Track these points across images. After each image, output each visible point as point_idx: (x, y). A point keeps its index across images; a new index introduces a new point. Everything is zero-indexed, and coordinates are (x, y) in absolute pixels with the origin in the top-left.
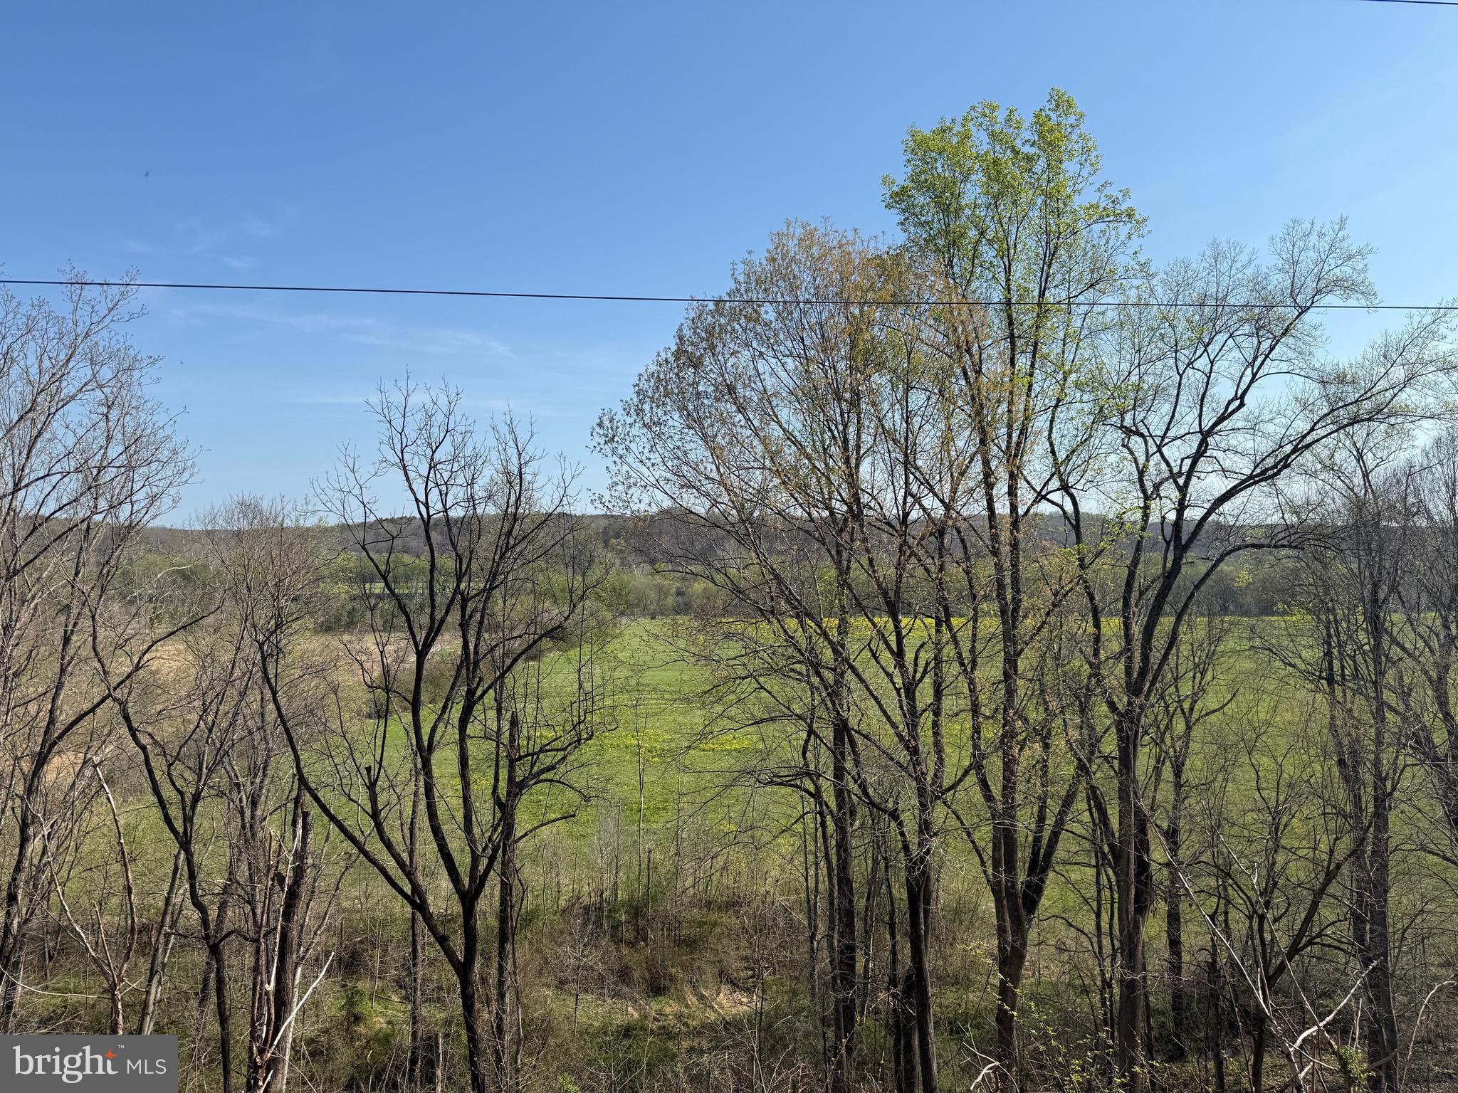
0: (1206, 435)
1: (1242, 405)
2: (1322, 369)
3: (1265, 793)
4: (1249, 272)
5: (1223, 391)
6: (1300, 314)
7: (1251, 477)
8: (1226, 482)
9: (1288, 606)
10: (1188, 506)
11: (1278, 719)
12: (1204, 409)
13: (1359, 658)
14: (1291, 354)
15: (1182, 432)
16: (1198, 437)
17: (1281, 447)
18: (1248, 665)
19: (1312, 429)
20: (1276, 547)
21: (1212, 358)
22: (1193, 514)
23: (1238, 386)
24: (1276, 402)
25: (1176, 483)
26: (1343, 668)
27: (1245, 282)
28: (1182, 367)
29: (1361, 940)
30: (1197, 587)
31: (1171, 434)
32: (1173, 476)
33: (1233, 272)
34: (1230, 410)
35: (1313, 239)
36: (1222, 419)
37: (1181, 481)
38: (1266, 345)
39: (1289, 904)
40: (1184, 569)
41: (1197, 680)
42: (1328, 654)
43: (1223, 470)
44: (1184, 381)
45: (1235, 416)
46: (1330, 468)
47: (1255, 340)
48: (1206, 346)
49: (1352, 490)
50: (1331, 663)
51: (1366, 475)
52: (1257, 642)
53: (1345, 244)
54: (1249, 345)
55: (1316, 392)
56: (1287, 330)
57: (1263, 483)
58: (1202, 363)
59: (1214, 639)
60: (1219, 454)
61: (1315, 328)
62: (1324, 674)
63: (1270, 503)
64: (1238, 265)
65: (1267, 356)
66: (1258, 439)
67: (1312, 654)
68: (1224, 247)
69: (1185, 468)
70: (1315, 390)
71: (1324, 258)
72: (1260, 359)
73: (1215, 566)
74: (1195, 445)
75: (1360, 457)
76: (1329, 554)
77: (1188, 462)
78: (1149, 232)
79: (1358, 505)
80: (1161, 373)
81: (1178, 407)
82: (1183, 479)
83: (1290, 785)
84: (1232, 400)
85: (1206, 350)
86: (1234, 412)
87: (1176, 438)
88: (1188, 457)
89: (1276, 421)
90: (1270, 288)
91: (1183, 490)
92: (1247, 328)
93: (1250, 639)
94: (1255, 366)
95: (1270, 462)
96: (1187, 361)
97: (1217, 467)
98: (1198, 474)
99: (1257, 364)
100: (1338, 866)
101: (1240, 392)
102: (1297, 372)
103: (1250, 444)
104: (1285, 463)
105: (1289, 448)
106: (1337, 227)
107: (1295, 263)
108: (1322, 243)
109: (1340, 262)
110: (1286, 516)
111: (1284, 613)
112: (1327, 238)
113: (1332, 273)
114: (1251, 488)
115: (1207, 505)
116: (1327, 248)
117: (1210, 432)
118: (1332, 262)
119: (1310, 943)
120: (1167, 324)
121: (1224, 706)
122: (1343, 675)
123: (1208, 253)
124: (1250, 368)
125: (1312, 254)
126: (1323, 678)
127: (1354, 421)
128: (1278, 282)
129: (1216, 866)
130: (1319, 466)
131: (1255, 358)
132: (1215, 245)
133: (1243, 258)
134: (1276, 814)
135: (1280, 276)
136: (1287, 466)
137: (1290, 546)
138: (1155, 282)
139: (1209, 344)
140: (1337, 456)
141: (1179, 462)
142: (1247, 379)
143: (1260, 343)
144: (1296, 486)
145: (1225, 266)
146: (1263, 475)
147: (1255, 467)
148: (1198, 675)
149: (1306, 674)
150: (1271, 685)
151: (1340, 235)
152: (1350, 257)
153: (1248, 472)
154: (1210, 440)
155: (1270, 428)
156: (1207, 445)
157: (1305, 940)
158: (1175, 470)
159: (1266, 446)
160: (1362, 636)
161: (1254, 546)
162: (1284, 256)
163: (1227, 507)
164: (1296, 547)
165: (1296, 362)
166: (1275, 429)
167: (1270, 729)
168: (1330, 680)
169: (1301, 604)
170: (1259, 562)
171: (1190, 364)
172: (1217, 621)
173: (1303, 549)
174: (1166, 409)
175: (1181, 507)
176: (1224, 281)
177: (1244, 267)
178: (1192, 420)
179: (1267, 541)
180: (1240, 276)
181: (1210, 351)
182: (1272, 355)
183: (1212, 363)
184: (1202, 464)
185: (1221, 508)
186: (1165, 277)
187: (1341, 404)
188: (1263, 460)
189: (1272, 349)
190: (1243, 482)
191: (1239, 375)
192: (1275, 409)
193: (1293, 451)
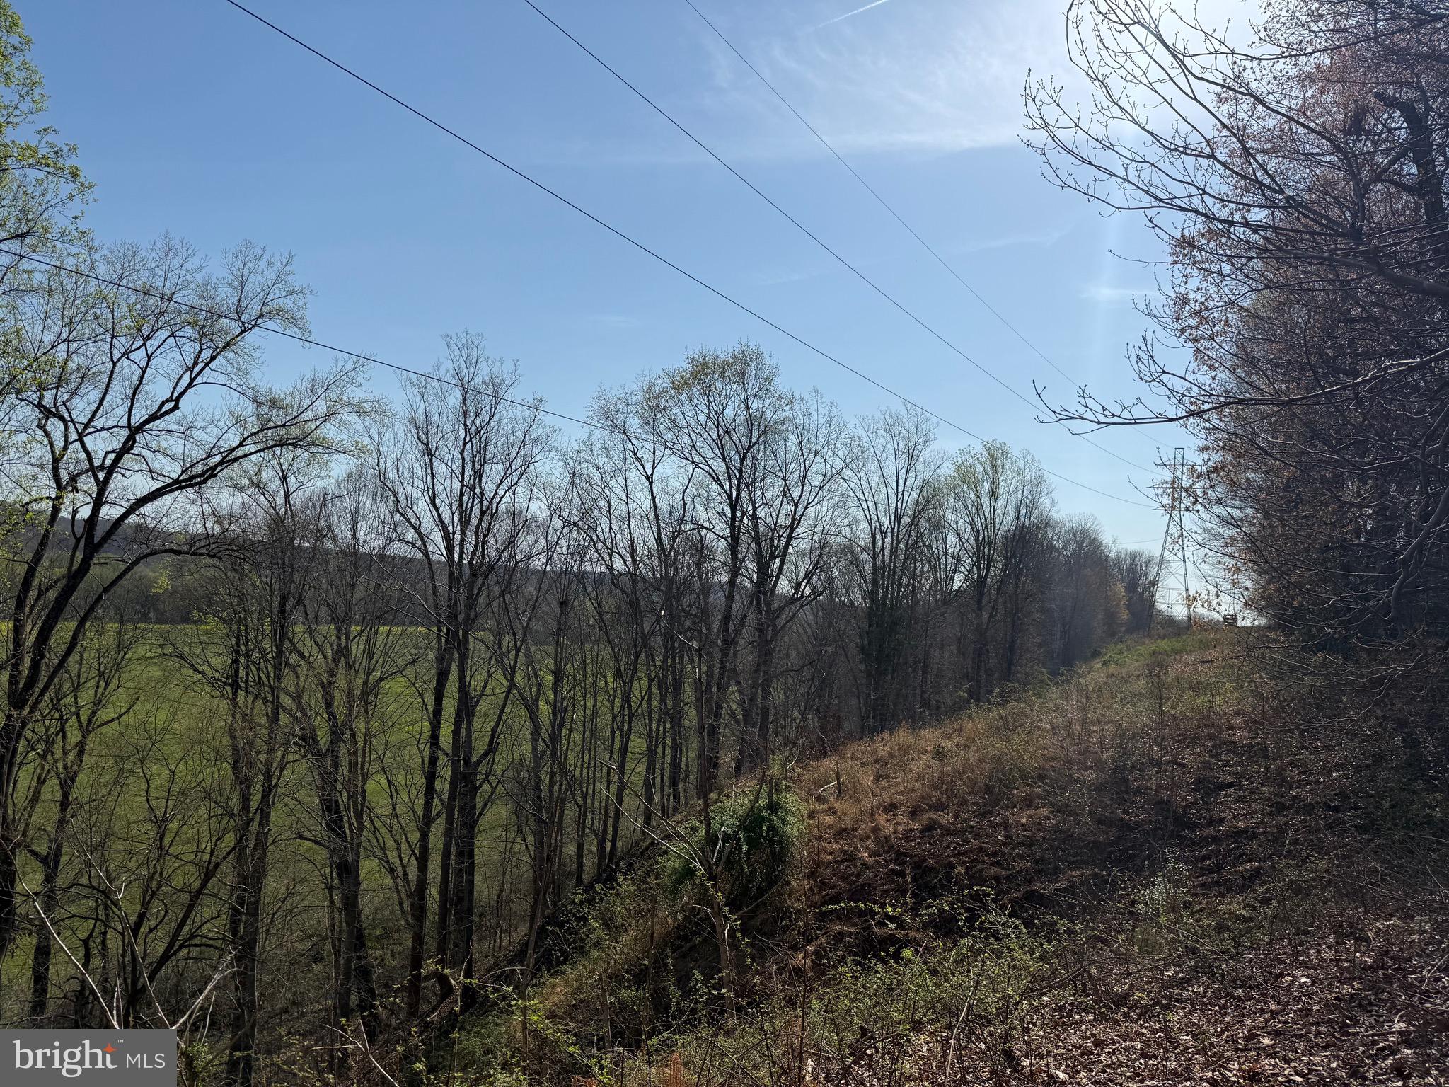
0: (134, 431)
1: (176, 407)
2: (256, 389)
3: (154, 804)
4: (200, 277)
5: (158, 390)
6: (242, 332)
7: (177, 481)
8: (151, 482)
9: (204, 615)
10: (106, 502)
11: (176, 726)
12: (136, 404)
13: (262, 665)
14: (229, 369)
15: (110, 424)
16: (125, 433)
17: (210, 456)
18: (155, 672)
19: (241, 445)
20: (194, 554)
21: (149, 353)
22: (110, 512)
23: (175, 388)
24: (210, 411)
25: (95, 477)
26: (247, 675)
27: (193, 285)
28: (117, 355)
29: (234, 931)
30: (106, 590)
31: (98, 423)
32: (93, 470)
33: (183, 272)
34: (164, 409)
35: (263, 264)
36: (154, 417)
37: (101, 476)
38: (206, 354)
39: (166, 912)
40: (92, 570)
41: (101, 690)
42: (236, 661)
43: (151, 471)
44: (117, 369)
45: (167, 417)
46: (257, 485)
47: (197, 347)
48: (147, 339)
49: (274, 508)
50: (237, 670)
51: (287, 497)
52: (170, 650)
53: (290, 279)
54: (191, 349)
55: (249, 410)
56: (228, 344)
57: (189, 490)
58: (139, 356)
59: (122, 647)
60: (148, 454)
61: (256, 349)
62: (230, 681)
63: (194, 510)
64: (188, 266)
65: (207, 364)
66: (189, 445)
67: (220, 661)
68: (176, 243)
69: (108, 463)
70: (250, 408)
71: (270, 285)
72: (201, 366)
73: (129, 569)
74: (122, 439)
75: (284, 479)
76: (247, 566)
77: (112, 456)
78: (95, 200)
79: (277, 522)
80: (94, 355)
81: (108, 397)
82: (104, 474)
83: (182, 792)
84: (167, 401)
85: (144, 344)
86: (167, 413)
87: (102, 429)
88: (113, 452)
89: (208, 430)
90: (218, 299)
91: (103, 486)
92: (188, 331)
93: (161, 646)
94: (194, 370)
95: (199, 469)
96: (123, 351)
97: (144, 466)
98: (123, 471)
99: (196, 370)
100: (217, 865)
101: (176, 395)
102: (235, 387)
103: (180, 449)
104: (211, 473)
105: (218, 458)
106: (285, 261)
107: (243, 283)
108: (270, 271)
109: (284, 294)
110: (209, 524)
111: (199, 621)
112: (275, 268)
113: (276, 302)
114: (176, 493)
115: (127, 505)
116: (274, 277)
117: (140, 429)
118: (277, 291)
119: (181, 947)
120: (104, 305)
121: (121, 716)
122: (247, 681)
123: (159, 245)
124: (189, 373)
125: (261, 279)
126: (229, 685)
127: (282, 443)
128: (226, 296)
129: (92, 887)
130: (247, 482)
131: (195, 364)
132: (168, 240)
133: (195, 262)
134: (161, 823)
135: (229, 291)
136: (213, 476)
137: (208, 555)
138: (97, 256)
139: (149, 337)
140: (264, 474)
141: (102, 454)
142: (185, 381)
143: (201, 350)
144: (222, 497)
145: (175, 263)
146: (192, 480)
147: (183, 473)
148: (102, 684)
149: (213, 682)
150: (176, 692)
151: (287, 269)
152: (293, 292)
153: (175, 476)
154: (138, 437)
155: (200, 436)
156: (135, 441)
157: (178, 943)
158: (97, 463)
159: (198, 453)
160: (267, 644)
161: (172, 551)
162: (235, 273)
163: (149, 509)
164: (214, 556)
165: (235, 378)
166: (207, 438)
167: (167, 736)
168: (235, 686)
169: (216, 614)
170: (178, 569)
171: (126, 354)
172: (130, 626)
173: (220, 558)
174: (94, 396)
175: (98, 503)
176: (173, 278)
177: (195, 270)
178: (122, 413)
179: (186, 548)
180: (189, 278)
181: (148, 344)
182: (213, 365)
183: (149, 357)
184: (127, 460)
185: (141, 510)
186: (109, 255)
187: (271, 424)
188: (191, 466)
189: (213, 358)
190: (169, 485)
191: (177, 377)
192: (208, 418)
193: (221, 463)
